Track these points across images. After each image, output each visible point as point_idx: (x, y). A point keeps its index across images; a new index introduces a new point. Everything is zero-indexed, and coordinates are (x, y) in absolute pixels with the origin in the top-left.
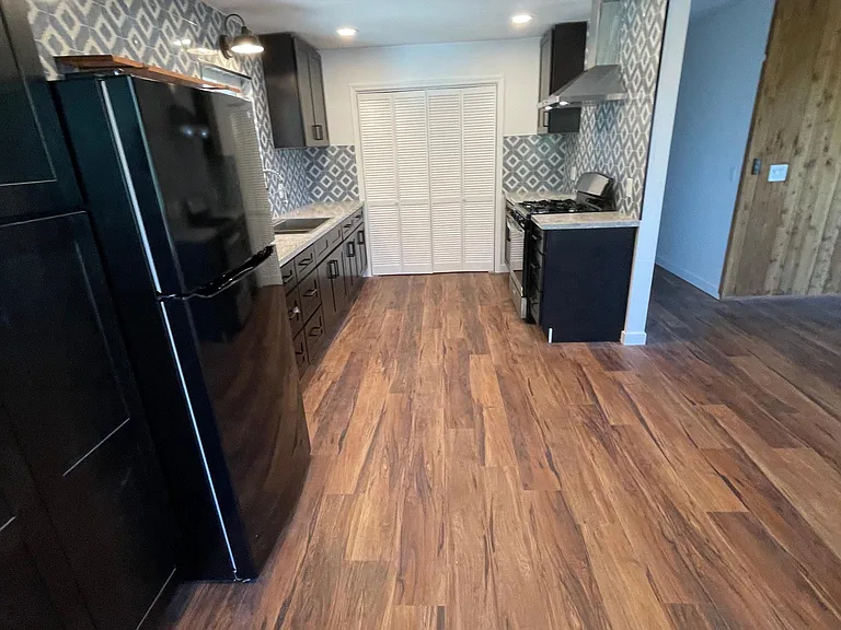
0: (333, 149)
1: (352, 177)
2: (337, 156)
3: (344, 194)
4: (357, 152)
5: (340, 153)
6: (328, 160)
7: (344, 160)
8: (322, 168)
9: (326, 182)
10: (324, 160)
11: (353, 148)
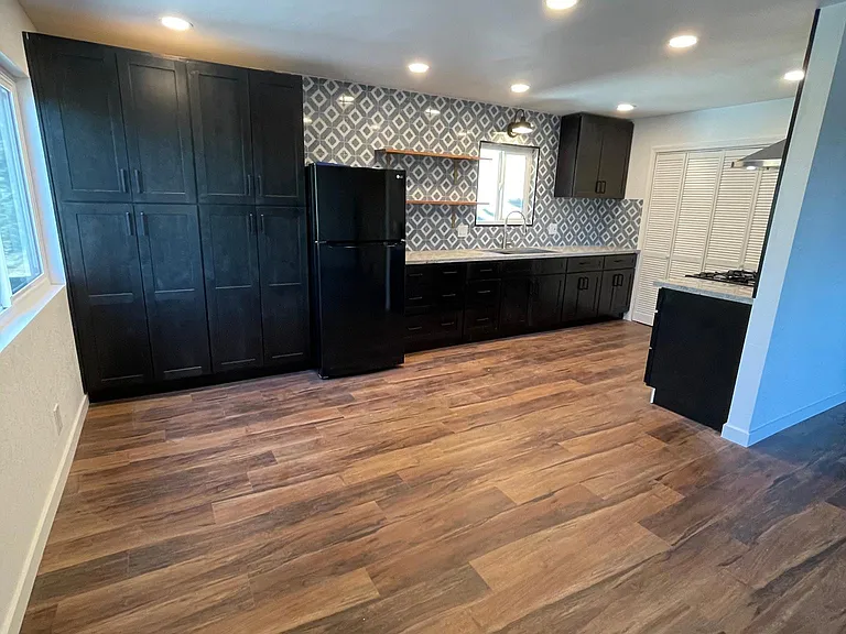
0: (626, 202)
1: (635, 227)
2: (627, 208)
3: (625, 242)
4: (644, 207)
5: (630, 206)
6: (620, 211)
7: (632, 211)
8: (613, 217)
9: (614, 229)
10: (617, 211)
11: (641, 202)
